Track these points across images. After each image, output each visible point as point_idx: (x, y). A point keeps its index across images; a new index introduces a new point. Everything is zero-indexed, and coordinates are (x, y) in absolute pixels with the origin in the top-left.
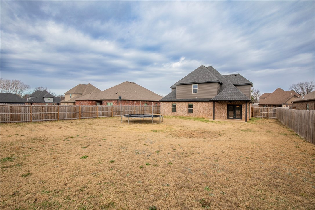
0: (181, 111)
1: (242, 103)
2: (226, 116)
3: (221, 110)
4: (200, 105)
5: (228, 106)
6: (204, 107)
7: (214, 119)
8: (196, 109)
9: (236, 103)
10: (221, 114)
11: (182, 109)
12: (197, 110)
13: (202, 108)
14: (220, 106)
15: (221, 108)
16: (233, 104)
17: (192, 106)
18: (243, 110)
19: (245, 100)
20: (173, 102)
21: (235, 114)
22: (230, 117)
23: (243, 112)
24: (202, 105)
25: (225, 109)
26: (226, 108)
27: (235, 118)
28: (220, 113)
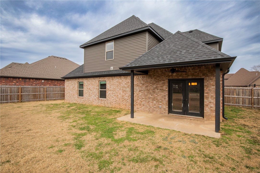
0: (89, 95)
1: (203, 75)
2: (166, 107)
3: (154, 92)
4: (117, 82)
5: (171, 83)
6: (123, 87)
7: (132, 116)
8: (110, 91)
9: (189, 76)
10: (155, 102)
11: (91, 90)
12: (112, 92)
13: (120, 90)
14: (153, 84)
15: (154, 89)
16: (180, 78)
17: (105, 84)
18: (205, 92)
19: (213, 58)
20: (80, 79)
21: (185, 102)
22: (175, 109)
23: (207, 98)
24: (120, 83)
25: (162, 90)
26: (166, 88)
27: (185, 112)
28: (153, 100)
